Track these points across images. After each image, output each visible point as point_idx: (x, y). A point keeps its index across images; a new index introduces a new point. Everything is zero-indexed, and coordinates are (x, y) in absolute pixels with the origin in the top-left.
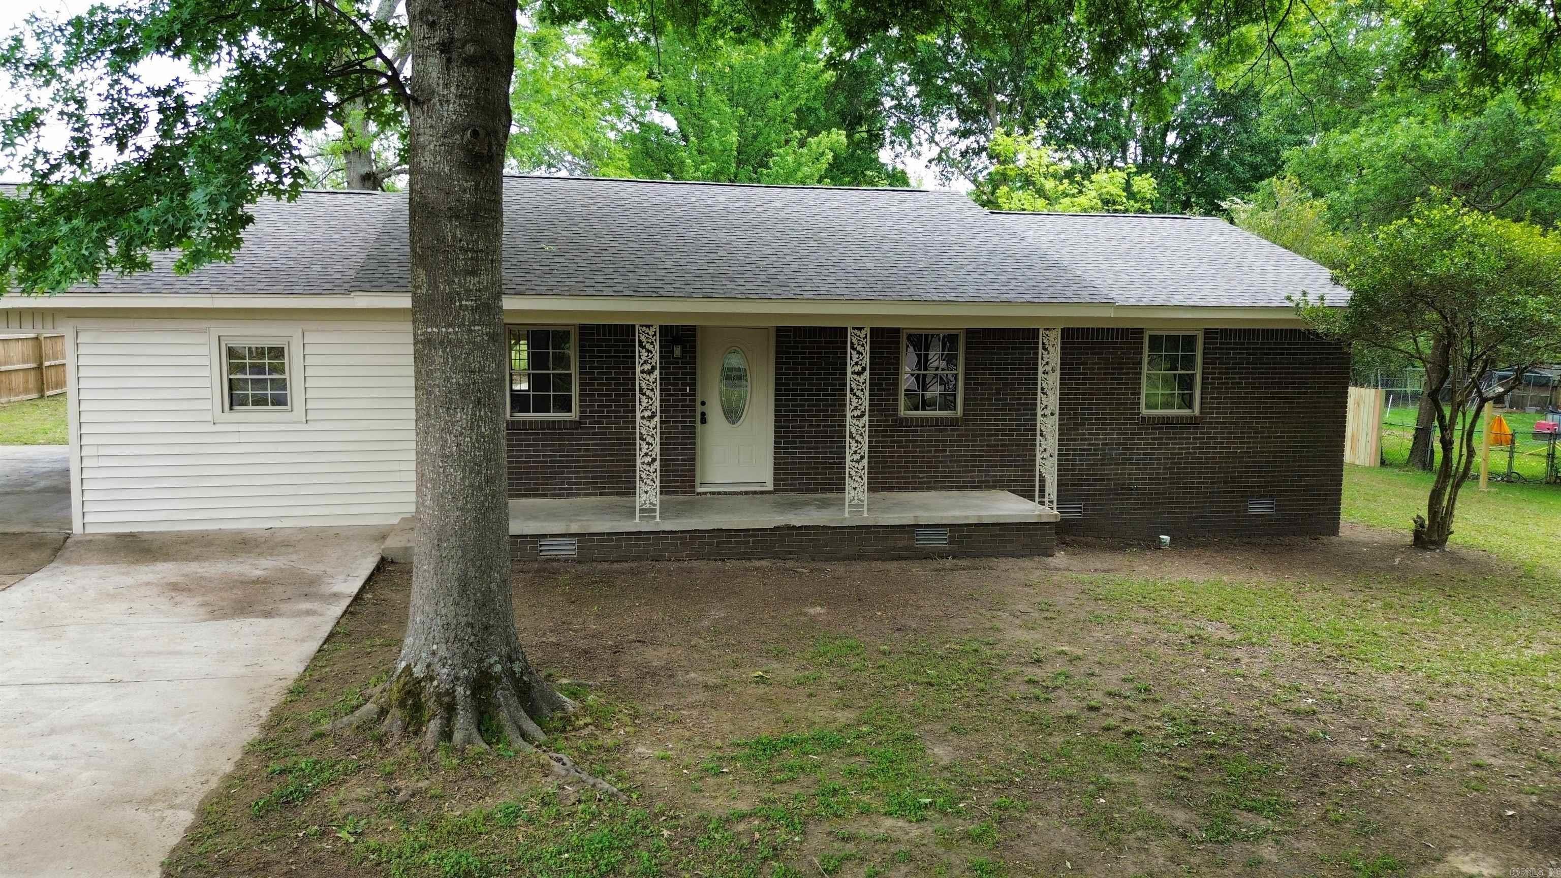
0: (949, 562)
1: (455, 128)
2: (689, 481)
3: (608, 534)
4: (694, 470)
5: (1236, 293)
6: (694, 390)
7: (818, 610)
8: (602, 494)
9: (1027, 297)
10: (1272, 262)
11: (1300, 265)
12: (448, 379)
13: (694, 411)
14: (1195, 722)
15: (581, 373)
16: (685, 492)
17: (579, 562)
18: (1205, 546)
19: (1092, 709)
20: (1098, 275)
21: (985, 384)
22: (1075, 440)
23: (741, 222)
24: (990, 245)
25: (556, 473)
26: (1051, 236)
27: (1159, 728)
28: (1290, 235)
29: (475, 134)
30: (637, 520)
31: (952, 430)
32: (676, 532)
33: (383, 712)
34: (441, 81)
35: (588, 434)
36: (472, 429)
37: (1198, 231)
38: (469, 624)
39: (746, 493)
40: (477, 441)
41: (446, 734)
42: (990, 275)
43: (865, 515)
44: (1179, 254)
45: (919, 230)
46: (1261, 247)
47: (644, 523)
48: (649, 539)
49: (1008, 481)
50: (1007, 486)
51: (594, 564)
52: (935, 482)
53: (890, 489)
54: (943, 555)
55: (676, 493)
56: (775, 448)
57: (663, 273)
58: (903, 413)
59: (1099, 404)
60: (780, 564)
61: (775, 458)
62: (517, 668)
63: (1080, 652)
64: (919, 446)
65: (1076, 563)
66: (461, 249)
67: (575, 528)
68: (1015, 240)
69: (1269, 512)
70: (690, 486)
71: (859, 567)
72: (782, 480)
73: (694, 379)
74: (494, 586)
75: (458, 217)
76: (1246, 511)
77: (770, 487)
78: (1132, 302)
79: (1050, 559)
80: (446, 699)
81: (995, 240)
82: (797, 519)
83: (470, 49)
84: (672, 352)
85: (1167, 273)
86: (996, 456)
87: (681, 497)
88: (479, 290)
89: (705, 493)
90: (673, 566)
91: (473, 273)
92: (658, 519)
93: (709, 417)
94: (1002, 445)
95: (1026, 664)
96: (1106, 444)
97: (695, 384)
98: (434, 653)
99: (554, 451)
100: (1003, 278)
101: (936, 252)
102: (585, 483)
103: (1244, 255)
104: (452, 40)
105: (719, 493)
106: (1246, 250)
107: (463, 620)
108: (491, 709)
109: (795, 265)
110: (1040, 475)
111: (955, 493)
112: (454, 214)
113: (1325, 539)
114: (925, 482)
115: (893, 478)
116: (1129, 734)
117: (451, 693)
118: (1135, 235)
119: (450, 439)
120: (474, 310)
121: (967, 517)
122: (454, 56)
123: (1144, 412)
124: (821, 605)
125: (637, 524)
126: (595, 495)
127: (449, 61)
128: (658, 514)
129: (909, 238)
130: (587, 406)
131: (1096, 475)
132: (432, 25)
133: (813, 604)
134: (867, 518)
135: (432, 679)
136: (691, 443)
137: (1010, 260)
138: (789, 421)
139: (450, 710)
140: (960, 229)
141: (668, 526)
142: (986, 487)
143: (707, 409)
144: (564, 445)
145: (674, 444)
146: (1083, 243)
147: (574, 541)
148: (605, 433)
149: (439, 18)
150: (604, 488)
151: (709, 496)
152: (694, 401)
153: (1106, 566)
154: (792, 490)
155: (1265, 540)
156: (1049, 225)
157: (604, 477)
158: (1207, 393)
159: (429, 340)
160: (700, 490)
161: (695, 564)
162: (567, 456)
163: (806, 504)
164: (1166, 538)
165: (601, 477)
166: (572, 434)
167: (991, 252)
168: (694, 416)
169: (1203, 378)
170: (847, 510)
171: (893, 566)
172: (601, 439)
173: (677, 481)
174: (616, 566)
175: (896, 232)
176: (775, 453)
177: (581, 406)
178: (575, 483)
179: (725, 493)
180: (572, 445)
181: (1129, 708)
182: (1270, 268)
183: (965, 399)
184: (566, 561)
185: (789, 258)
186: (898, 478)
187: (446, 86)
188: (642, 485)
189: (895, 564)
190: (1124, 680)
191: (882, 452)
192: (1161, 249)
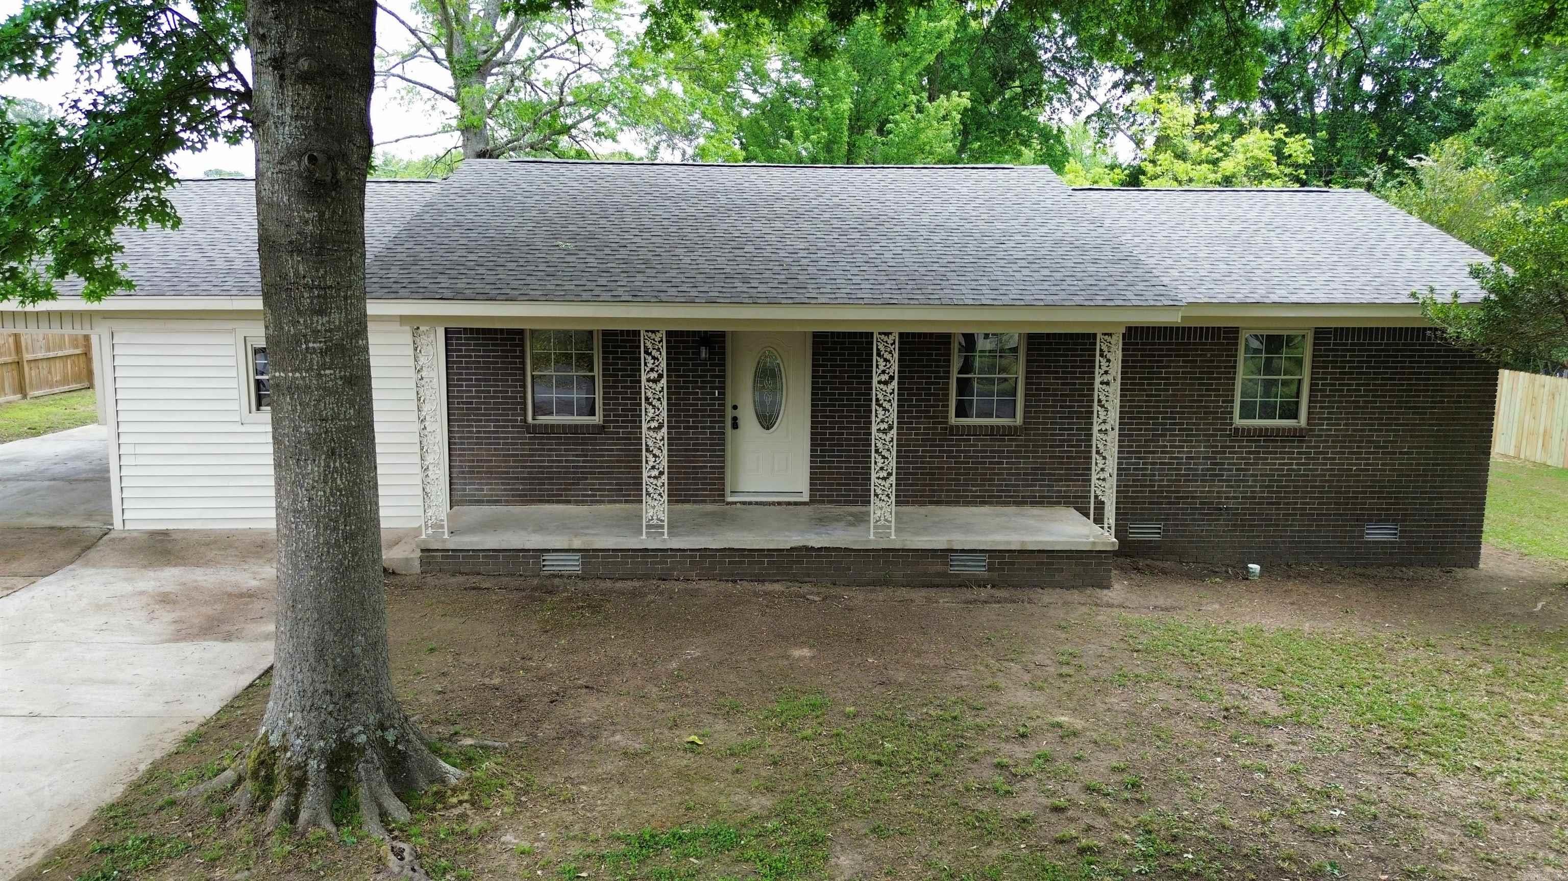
0: (984, 593)
1: (292, 154)
2: (718, 490)
3: (613, 550)
4: (723, 479)
5: (1357, 285)
6: (724, 394)
7: (806, 652)
8: (626, 502)
9: (1078, 300)
10: (1415, 245)
11: (1450, 248)
12: (296, 428)
13: (724, 416)
14: (1175, 838)
15: (604, 376)
16: (714, 501)
17: (583, 579)
18: (1305, 577)
19: (1057, 809)
20: (1192, 265)
21: (1049, 389)
22: (1153, 452)
23: (785, 211)
24: (1059, 234)
25: (579, 479)
26: (1149, 217)
27: (1125, 843)
28: (1445, 214)
29: (312, 159)
30: (644, 537)
31: (1010, 440)
32: (684, 550)
34: (275, 102)
35: (613, 439)
37: (1335, 207)
38: (327, 692)
39: (779, 503)
40: (332, 495)
41: (291, 815)
42: (1046, 272)
43: (893, 537)
44: (1299, 237)
45: (985, 216)
46: (1407, 224)
47: (651, 540)
48: (656, 556)
49: (1074, 497)
50: (1073, 503)
51: (598, 582)
52: (989, 497)
53: (938, 503)
54: (981, 584)
55: (704, 502)
56: (812, 456)
58: (953, 420)
59: (1183, 413)
60: (795, 588)
61: (811, 468)
62: (390, 736)
63: (1079, 724)
64: (971, 457)
65: (1135, 599)
66: (306, 286)
67: (577, 544)
68: (1092, 227)
69: (1391, 538)
70: (719, 495)
71: (881, 595)
72: (819, 490)
73: (724, 382)
74: (358, 650)
75: (300, 252)
76: (1362, 537)
77: (806, 498)
78: (1222, 298)
79: (1105, 592)
80: (297, 774)
81: (1067, 228)
82: (816, 540)
83: (304, 64)
84: (699, 353)
85: (1277, 261)
86: (1061, 469)
87: (709, 507)
88: (330, 331)
89: (735, 503)
90: (678, 586)
91: (321, 312)
92: (666, 536)
93: (741, 423)
94: (1068, 458)
95: (1007, 740)
96: (1192, 458)
97: (724, 388)
98: (290, 722)
99: (577, 456)
100: (1058, 276)
101: (992, 243)
102: (609, 490)
103: (1381, 238)
104: (283, 55)
105: (750, 503)
106: (1387, 231)
107: (321, 688)
108: (350, 783)
109: (824, 262)
110: (1096, 497)
111: (1012, 509)
112: (296, 248)
113: (1459, 573)
114: (978, 497)
115: (942, 491)
116: (1082, 851)
117: (303, 767)
118: (1252, 215)
119: (302, 492)
120: (323, 353)
121: (1009, 543)
122: (287, 72)
123: (1239, 422)
124: (811, 647)
125: (644, 541)
126: (620, 502)
127: (282, 77)
128: (666, 530)
129: (968, 226)
130: (611, 410)
131: (1179, 492)
132: (263, 38)
133: (802, 645)
134: (894, 540)
135: (286, 750)
136: (720, 450)
137: (1077, 252)
138: (826, 428)
139: (300, 784)
140: (1032, 214)
141: (676, 543)
142: (1048, 503)
143: (739, 413)
144: (587, 450)
145: (703, 450)
146: (1187, 225)
147: (577, 556)
148: (630, 439)
149: (269, 30)
150: (629, 495)
151: (738, 505)
152: (723, 405)
153: (1169, 602)
154: (830, 502)
155: (1383, 572)
156: (1153, 204)
157: (629, 484)
158: (1316, 402)
160: (730, 499)
161: (704, 585)
162: (591, 461)
163: (838, 519)
164: (1255, 567)
165: (626, 484)
166: (596, 439)
167: (1057, 243)
168: (723, 422)
169: (1312, 385)
170: (872, 530)
171: (918, 595)
172: (625, 444)
173: (706, 490)
174: (619, 585)
175: (956, 219)
176: (811, 462)
177: (604, 410)
178: (599, 490)
179: (757, 503)
180: (596, 450)
181: (1102, 812)
182: (1410, 253)
183: (1026, 406)
184: (570, 577)
185: (821, 254)
186: (947, 491)
187: (281, 106)
188: (649, 500)
189: (924, 592)
190: (1115, 770)
191: (929, 463)
192: (1279, 231)
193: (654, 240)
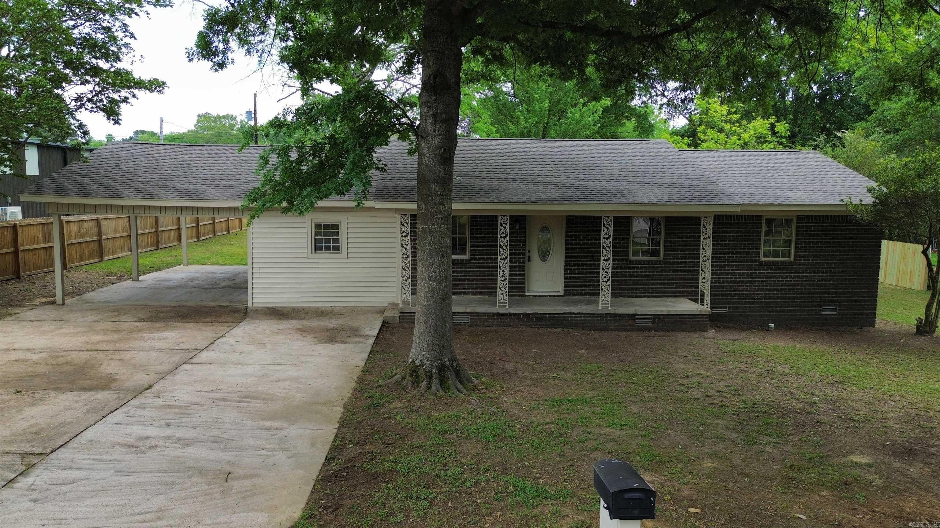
0: (652, 333)
1: (437, 147)
2: (522, 289)
3: (484, 313)
4: (524, 284)
5: (816, 196)
6: (525, 245)
7: (584, 351)
8: (480, 295)
9: (694, 202)
10: (842, 178)
11: (858, 179)
12: (431, 246)
13: (525, 255)
14: (755, 404)
15: (471, 237)
16: (520, 295)
17: (470, 326)
18: (795, 330)
19: (707, 396)
20: (739, 186)
21: (675, 243)
22: (724, 273)
23: (550, 161)
24: (679, 172)
25: (458, 284)
26: (716, 164)
27: (737, 405)
28: (856, 162)
29: (445, 150)
30: (498, 307)
31: (657, 267)
32: (516, 314)
33: (403, 378)
34: (432, 129)
35: (474, 266)
36: (440, 266)
37: (803, 159)
38: (437, 345)
39: (550, 296)
40: (442, 271)
41: (429, 388)
42: (677, 190)
43: (610, 308)
44: (788, 174)
45: (642, 164)
46: (838, 168)
47: (501, 309)
48: (503, 316)
49: (687, 293)
50: (686, 296)
51: (478, 327)
52: (648, 293)
53: (624, 296)
54: (649, 330)
55: (515, 295)
56: (565, 274)
57: (511, 190)
58: (631, 257)
59: (737, 254)
60: (566, 330)
61: (565, 279)
62: (455, 364)
63: (708, 374)
64: (639, 275)
65: (719, 335)
66: (438, 195)
67: (468, 310)
68: (693, 169)
69: (835, 313)
70: (522, 292)
71: (606, 333)
72: (568, 290)
73: (525, 240)
74: (447, 329)
75: (437, 183)
76: (820, 312)
77: (562, 293)
78: (755, 202)
79: (706, 333)
80: (429, 374)
81: (682, 169)
82: (575, 309)
83: (444, 116)
84: (515, 227)
85: (779, 185)
86: (681, 280)
87: (517, 297)
88: (444, 211)
89: (529, 296)
90: (514, 330)
91: (442, 204)
92: (507, 307)
93: (531, 258)
94: (684, 275)
95: (681, 378)
96: (741, 275)
97: (525, 242)
98: (424, 356)
99: (458, 273)
100: (683, 191)
101: (650, 177)
102: (472, 289)
103: (826, 174)
104: (437, 113)
105: (536, 296)
106: (829, 171)
107: (435, 343)
108: (445, 379)
109: (576, 185)
110: (701, 291)
111: (658, 299)
112: (436, 181)
113: (866, 329)
114: (642, 293)
115: (625, 290)
116: (721, 406)
117: (430, 371)
118: (765, 163)
119: (431, 270)
120: (442, 219)
121: (662, 311)
122: (438, 119)
123: (762, 259)
124: (585, 350)
125: (497, 309)
126: (477, 295)
127: (435, 121)
128: (507, 305)
129: (637, 168)
130: (473, 252)
131: (735, 291)
132: (430, 107)
133: (582, 349)
134: (610, 309)
135: (423, 366)
136: (523, 271)
137: (689, 181)
138: (572, 261)
139: (430, 378)
140: (665, 163)
141: (512, 310)
142: (675, 296)
143: (531, 254)
144: (463, 271)
145: (515, 271)
146: (734, 168)
147: (468, 316)
148: (481, 266)
149: (432, 104)
150: (481, 292)
151: (531, 297)
152: (525, 250)
153: (735, 338)
154: (573, 295)
155: (830, 328)
156: (717, 157)
157: (481, 287)
158: (798, 249)
159: (425, 231)
160: (527, 294)
161: (524, 329)
162: (464, 276)
163: (580, 302)
164: (772, 325)
165: (480, 287)
166: (466, 266)
167: (679, 176)
168: (525, 258)
169: (796, 242)
170: (600, 305)
171: (623, 334)
172: (480, 268)
173: (516, 289)
174: (487, 328)
175: (630, 165)
176: (565, 277)
177: (471, 252)
178: (467, 289)
179: (539, 296)
180: (466, 271)
181: (725, 397)
182: (840, 181)
183: (665, 251)
184: (465, 325)
185: (574, 181)
186: (628, 290)
187: (434, 131)
188: (500, 291)
189: (624, 333)
190: (726, 386)
191: (620, 277)
192: (778, 171)
193: (496, 175)
